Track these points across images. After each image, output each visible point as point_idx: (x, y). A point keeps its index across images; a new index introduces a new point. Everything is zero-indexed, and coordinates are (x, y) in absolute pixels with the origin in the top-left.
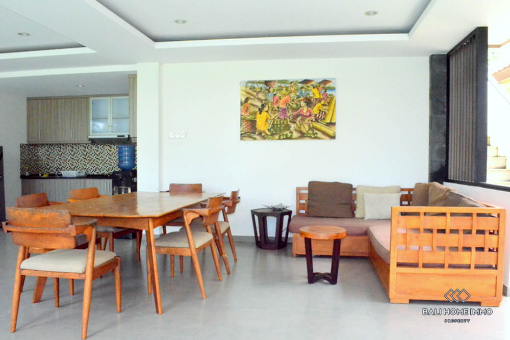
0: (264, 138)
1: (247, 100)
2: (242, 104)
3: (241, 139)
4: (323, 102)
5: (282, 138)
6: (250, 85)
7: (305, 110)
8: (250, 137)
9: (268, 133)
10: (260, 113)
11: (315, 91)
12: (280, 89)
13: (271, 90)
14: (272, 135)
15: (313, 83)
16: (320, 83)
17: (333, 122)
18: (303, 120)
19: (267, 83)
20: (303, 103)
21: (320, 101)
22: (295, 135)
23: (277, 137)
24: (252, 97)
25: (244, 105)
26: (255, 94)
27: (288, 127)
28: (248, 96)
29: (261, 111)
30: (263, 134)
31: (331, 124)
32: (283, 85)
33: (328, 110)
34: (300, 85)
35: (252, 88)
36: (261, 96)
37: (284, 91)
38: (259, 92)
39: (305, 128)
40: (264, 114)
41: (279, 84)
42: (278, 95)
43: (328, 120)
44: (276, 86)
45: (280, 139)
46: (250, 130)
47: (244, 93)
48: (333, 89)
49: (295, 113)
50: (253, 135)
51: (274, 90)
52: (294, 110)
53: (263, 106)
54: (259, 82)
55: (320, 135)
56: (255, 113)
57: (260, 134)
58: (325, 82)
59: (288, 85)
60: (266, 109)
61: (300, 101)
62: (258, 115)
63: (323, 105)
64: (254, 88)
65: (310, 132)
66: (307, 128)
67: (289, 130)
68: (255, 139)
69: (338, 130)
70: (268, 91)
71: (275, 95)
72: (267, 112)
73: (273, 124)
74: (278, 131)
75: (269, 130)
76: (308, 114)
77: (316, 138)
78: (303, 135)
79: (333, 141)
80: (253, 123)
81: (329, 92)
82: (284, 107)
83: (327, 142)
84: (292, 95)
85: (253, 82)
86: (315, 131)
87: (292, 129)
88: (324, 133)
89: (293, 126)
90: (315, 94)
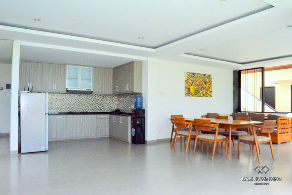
0: (193, 96)
1: (187, 80)
2: (186, 81)
3: (186, 96)
4: (209, 83)
5: (198, 96)
6: (188, 74)
7: (204, 86)
8: (188, 95)
9: (194, 94)
10: (192, 86)
11: (207, 79)
12: (197, 77)
13: (195, 77)
14: (195, 95)
15: (206, 76)
16: (208, 76)
17: (212, 91)
18: (204, 89)
19: (193, 74)
20: (204, 83)
21: (208, 83)
22: (202, 95)
23: (196, 96)
24: (189, 79)
25: (186, 82)
26: (190, 77)
27: (199, 92)
28: (188, 78)
29: (192, 85)
30: (192, 94)
31: (211, 92)
32: (198, 75)
33: (210, 86)
34: (203, 76)
35: (189, 75)
36: (192, 79)
37: (198, 78)
38: (191, 77)
39: (204, 93)
40: (193, 86)
41: (197, 75)
42: (197, 79)
43: (210, 90)
44: (196, 75)
45: (197, 96)
46: (188, 93)
47: (186, 77)
48: (211, 79)
49: (201, 87)
50: (189, 94)
51: (196, 77)
52: (201, 85)
53: (192, 83)
54: (191, 73)
55: (208, 95)
56: (190, 86)
57: (191, 94)
58: (209, 76)
59: (200, 76)
60: (193, 84)
61: (203, 82)
62: (191, 86)
63: (209, 84)
64: (190, 75)
65: (206, 94)
66: (205, 93)
67: (200, 93)
68: (190, 96)
69: (213, 94)
70: (194, 77)
71: (196, 79)
72: (194, 85)
73: (195, 91)
74: (197, 93)
75: (194, 93)
76: (205, 87)
77: (207, 96)
78: (204, 95)
79: (211, 98)
80: (189, 89)
81: (211, 80)
82: (198, 84)
83: (210, 98)
84: (201, 79)
85: (189, 73)
86: (207, 94)
87: (201, 93)
88: (209, 95)
89: (201, 92)
90: (207, 80)
